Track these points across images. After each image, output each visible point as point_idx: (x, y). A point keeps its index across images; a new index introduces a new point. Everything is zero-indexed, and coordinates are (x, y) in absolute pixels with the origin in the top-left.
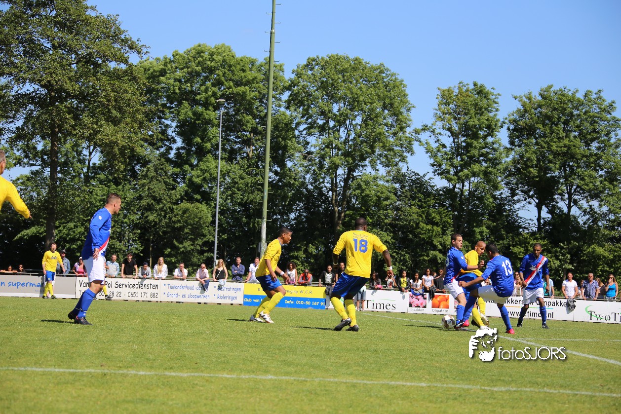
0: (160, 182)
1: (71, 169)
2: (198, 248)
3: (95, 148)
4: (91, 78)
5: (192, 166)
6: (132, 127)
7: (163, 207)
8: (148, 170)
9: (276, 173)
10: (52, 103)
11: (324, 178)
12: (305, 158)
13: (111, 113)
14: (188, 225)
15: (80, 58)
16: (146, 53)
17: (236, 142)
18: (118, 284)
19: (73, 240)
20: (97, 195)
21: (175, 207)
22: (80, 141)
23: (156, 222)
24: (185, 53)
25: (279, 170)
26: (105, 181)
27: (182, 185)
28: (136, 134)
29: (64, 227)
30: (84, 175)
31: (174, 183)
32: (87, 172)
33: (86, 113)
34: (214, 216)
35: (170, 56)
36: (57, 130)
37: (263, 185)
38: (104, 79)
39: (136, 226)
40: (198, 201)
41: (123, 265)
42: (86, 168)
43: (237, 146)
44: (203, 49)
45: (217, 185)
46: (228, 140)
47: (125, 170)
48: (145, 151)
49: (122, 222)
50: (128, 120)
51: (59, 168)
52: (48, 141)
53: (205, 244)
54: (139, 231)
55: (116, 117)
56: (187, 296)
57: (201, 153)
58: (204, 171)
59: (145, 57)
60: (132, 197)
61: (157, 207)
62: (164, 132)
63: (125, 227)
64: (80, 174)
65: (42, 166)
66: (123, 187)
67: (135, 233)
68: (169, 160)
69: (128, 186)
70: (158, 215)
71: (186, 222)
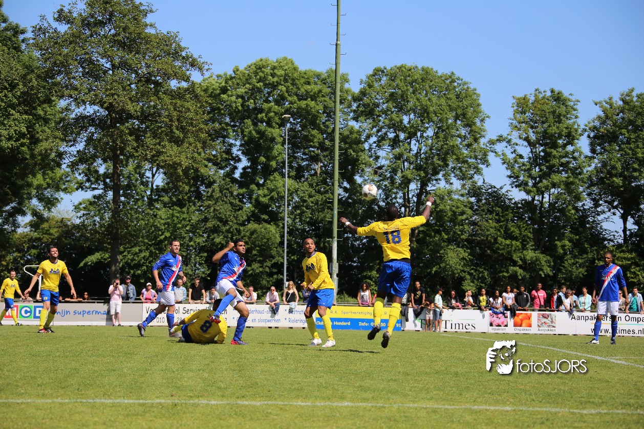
0: (226, 203)
1: (134, 192)
2: (267, 270)
3: (158, 169)
4: (152, 98)
5: (258, 185)
6: (196, 147)
7: (230, 228)
8: (213, 191)
9: (345, 190)
10: (113, 125)
11: (397, 193)
12: (376, 173)
13: (174, 133)
14: (256, 246)
15: (140, 78)
16: (207, 70)
17: (303, 159)
18: (186, 309)
19: (138, 266)
20: (161, 219)
21: (242, 228)
22: (143, 163)
23: (222, 244)
24: (246, 69)
25: (348, 186)
26: (168, 204)
27: (248, 205)
28: (199, 154)
29: (129, 252)
30: (148, 198)
31: (241, 204)
32: (151, 195)
33: (148, 135)
34: (282, 236)
35: (230, 72)
36: (119, 152)
37: (332, 203)
38: (167, 99)
39: (202, 249)
40: (266, 221)
41: (191, 290)
42: (149, 191)
43: (304, 163)
44: (264, 63)
45: (284, 205)
46: (295, 158)
47: (189, 191)
48: (210, 171)
49: (188, 246)
50: (191, 140)
51: (121, 192)
52: (110, 164)
53: (275, 265)
54: (205, 254)
55: (179, 137)
56: (257, 321)
57: (267, 172)
58: (271, 191)
59: (207, 75)
60: (197, 219)
61: (224, 229)
62: (228, 152)
63: (191, 250)
64: (143, 197)
65: (104, 190)
66: (188, 209)
67: (202, 257)
68: (234, 180)
69: (193, 208)
70: (224, 237)
71: (254, 243)
